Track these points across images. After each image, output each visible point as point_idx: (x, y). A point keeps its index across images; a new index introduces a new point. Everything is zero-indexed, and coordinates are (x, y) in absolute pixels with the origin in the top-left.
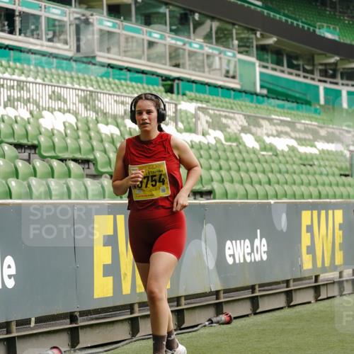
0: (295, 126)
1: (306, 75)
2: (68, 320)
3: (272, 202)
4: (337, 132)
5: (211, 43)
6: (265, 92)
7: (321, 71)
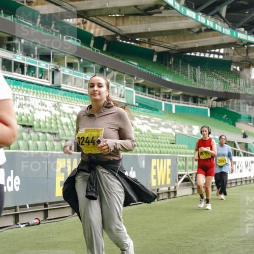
0: (151, 121)
1: (156, 97)
2: (43, 206)
3: (138, 154)
4: (170, 124)
6: (137, 104)
7: (163, 95)
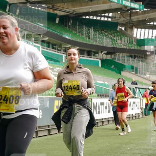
0: (54, 70)
1: (58, 51)
3: (44, 97)
5: (25, 39)
7: (64, 50)
